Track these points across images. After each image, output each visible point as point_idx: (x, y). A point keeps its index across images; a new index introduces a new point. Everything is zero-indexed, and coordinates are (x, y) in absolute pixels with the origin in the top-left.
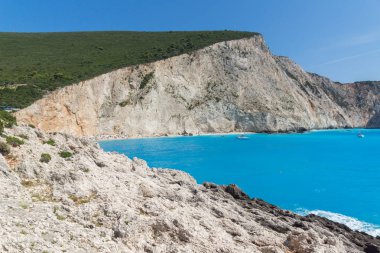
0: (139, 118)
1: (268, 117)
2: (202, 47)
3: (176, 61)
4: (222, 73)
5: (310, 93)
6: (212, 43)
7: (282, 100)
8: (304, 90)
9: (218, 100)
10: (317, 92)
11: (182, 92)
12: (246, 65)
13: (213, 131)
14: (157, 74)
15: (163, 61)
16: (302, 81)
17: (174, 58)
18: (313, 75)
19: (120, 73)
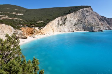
0: (64, 28)
1: (93, 28)
2: (77, 10)
3: (72, 14)
4: (82, 17)
5: (101, 21)
6: (80, 9)
7: (96, 23)
8: (100, 20)
9: (81, 24)
10: (103, 21)
11: (73, 22)
12: (88, 15)
13: (79, 31)
14: (67, 18)
15: (69, 15)
16: (100, 18)
17: (71, 14)
18: (102, 16)
19: (60, 18)
